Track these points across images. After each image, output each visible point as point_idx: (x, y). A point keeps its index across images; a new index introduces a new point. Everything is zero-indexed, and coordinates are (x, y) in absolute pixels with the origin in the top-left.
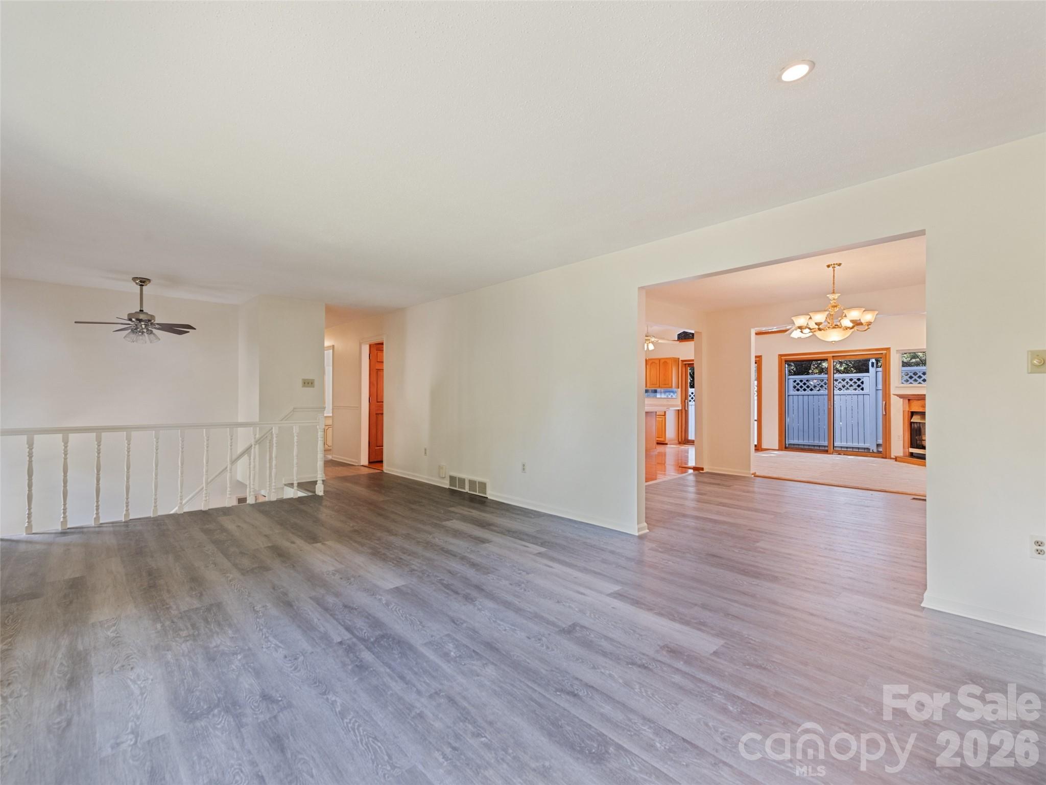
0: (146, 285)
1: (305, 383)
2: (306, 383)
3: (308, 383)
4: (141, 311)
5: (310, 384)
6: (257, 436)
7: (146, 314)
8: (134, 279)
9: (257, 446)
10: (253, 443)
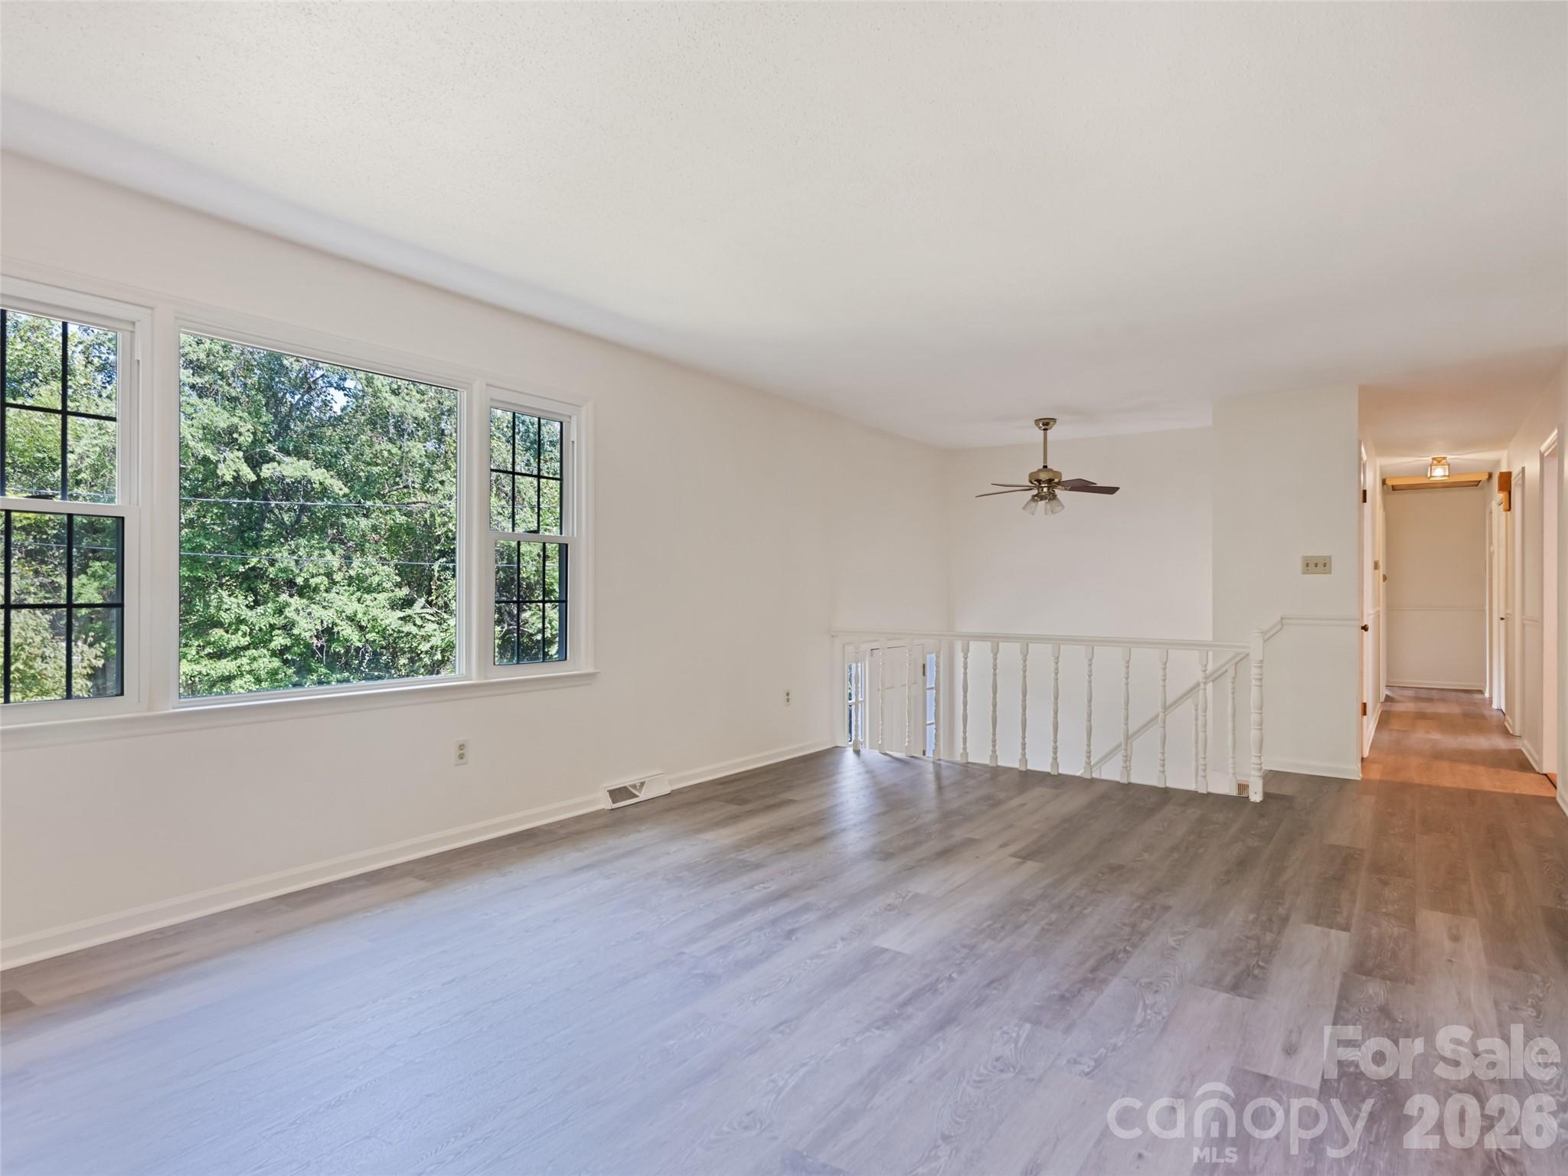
0: (1051, 428)
1: (1307, 565)
2: (1312, 566)
3: (1316, 565)
4: (1045, 467)
5: (1320, 566)
6: (1210, 668)
7: (1051, 470)
8: (1037, 421)
9: (1210, 686)
10: (1202, 680)
